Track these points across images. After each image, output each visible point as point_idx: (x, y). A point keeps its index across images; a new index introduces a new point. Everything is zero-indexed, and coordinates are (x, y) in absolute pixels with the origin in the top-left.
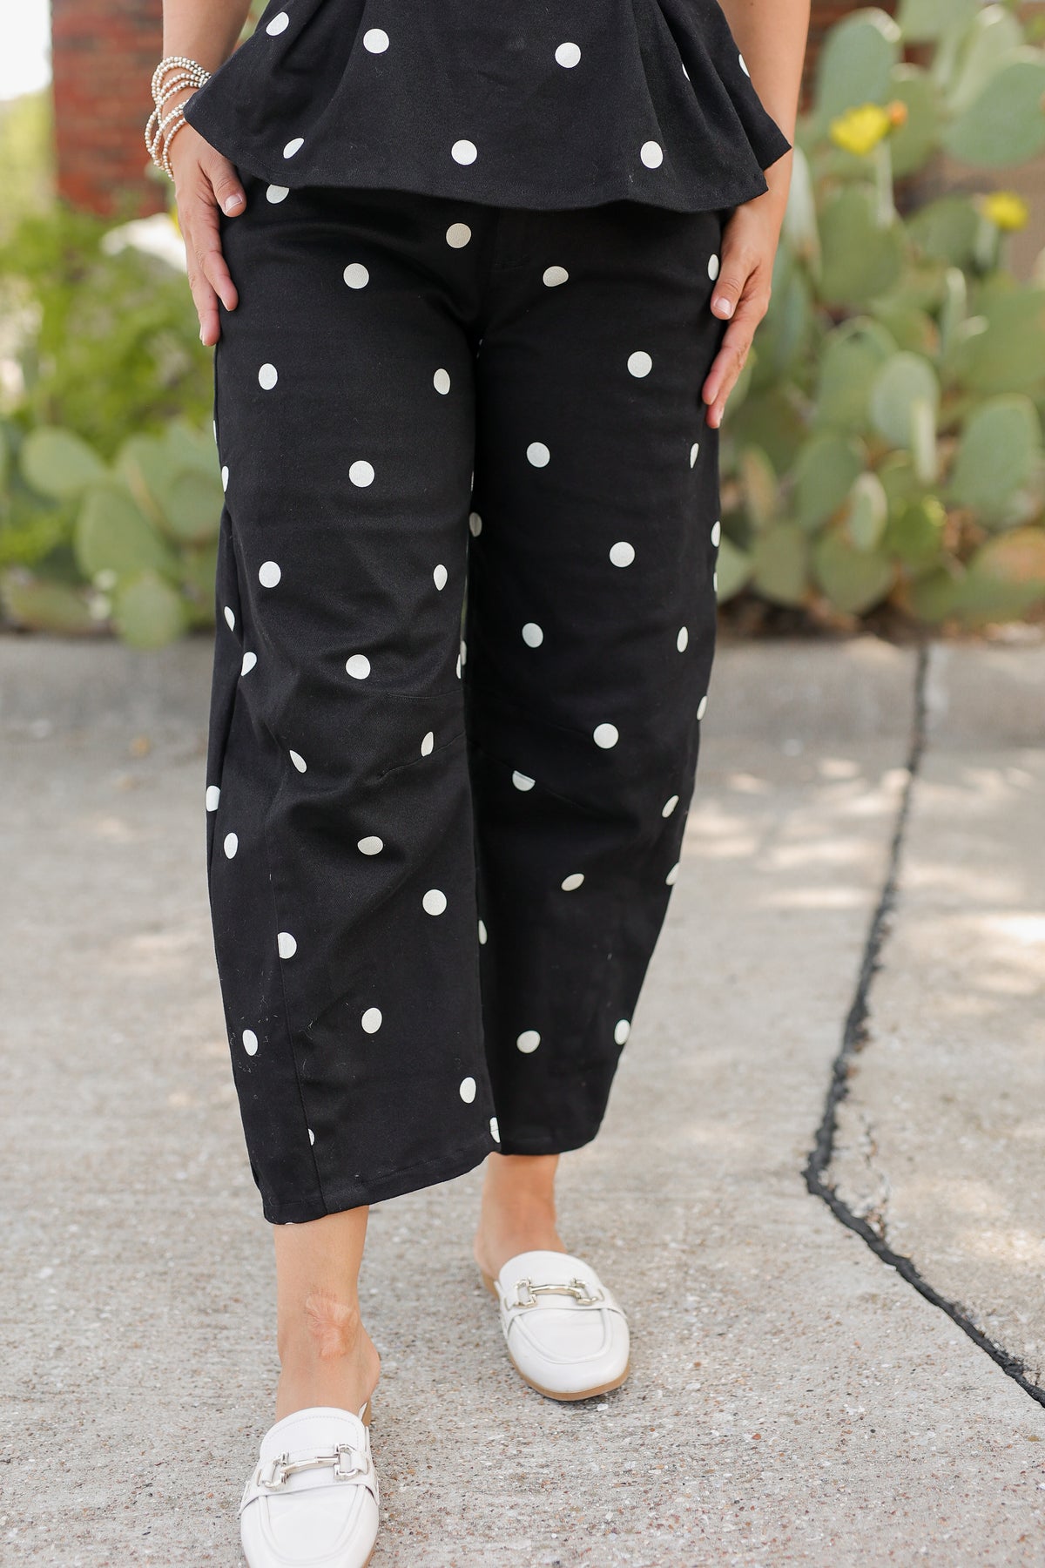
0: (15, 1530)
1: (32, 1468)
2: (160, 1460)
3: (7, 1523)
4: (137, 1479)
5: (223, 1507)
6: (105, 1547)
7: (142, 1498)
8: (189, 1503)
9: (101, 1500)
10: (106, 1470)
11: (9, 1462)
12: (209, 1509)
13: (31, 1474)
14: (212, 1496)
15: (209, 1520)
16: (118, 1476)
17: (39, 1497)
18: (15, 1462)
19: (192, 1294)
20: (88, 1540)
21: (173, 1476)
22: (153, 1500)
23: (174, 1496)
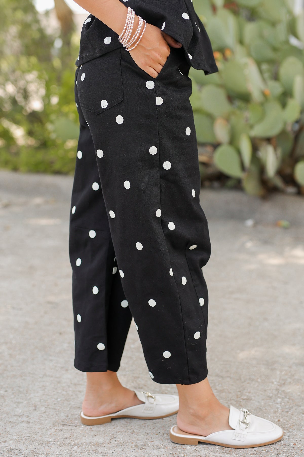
0: (76, 447)
1: (83, 429)
2: (119, 431)
3: (74, 444)
4: (112, 436)
5: (136, 447)
6: (101, 455)
7: (113, 442)
8: (126, 445)
9: (101, 441)
10: (103, 432)
11: (76, 426)
12: (132, 447)
13: (82, 431)
14: (132, 443)
15: (131, 450)
16: (107, 434)
17: (84, 438)
18: (78, 427)
19: (133, 382)
20: (96, 452)
21: (122, 436)
22: (116, 443)
23: (122, 442)
